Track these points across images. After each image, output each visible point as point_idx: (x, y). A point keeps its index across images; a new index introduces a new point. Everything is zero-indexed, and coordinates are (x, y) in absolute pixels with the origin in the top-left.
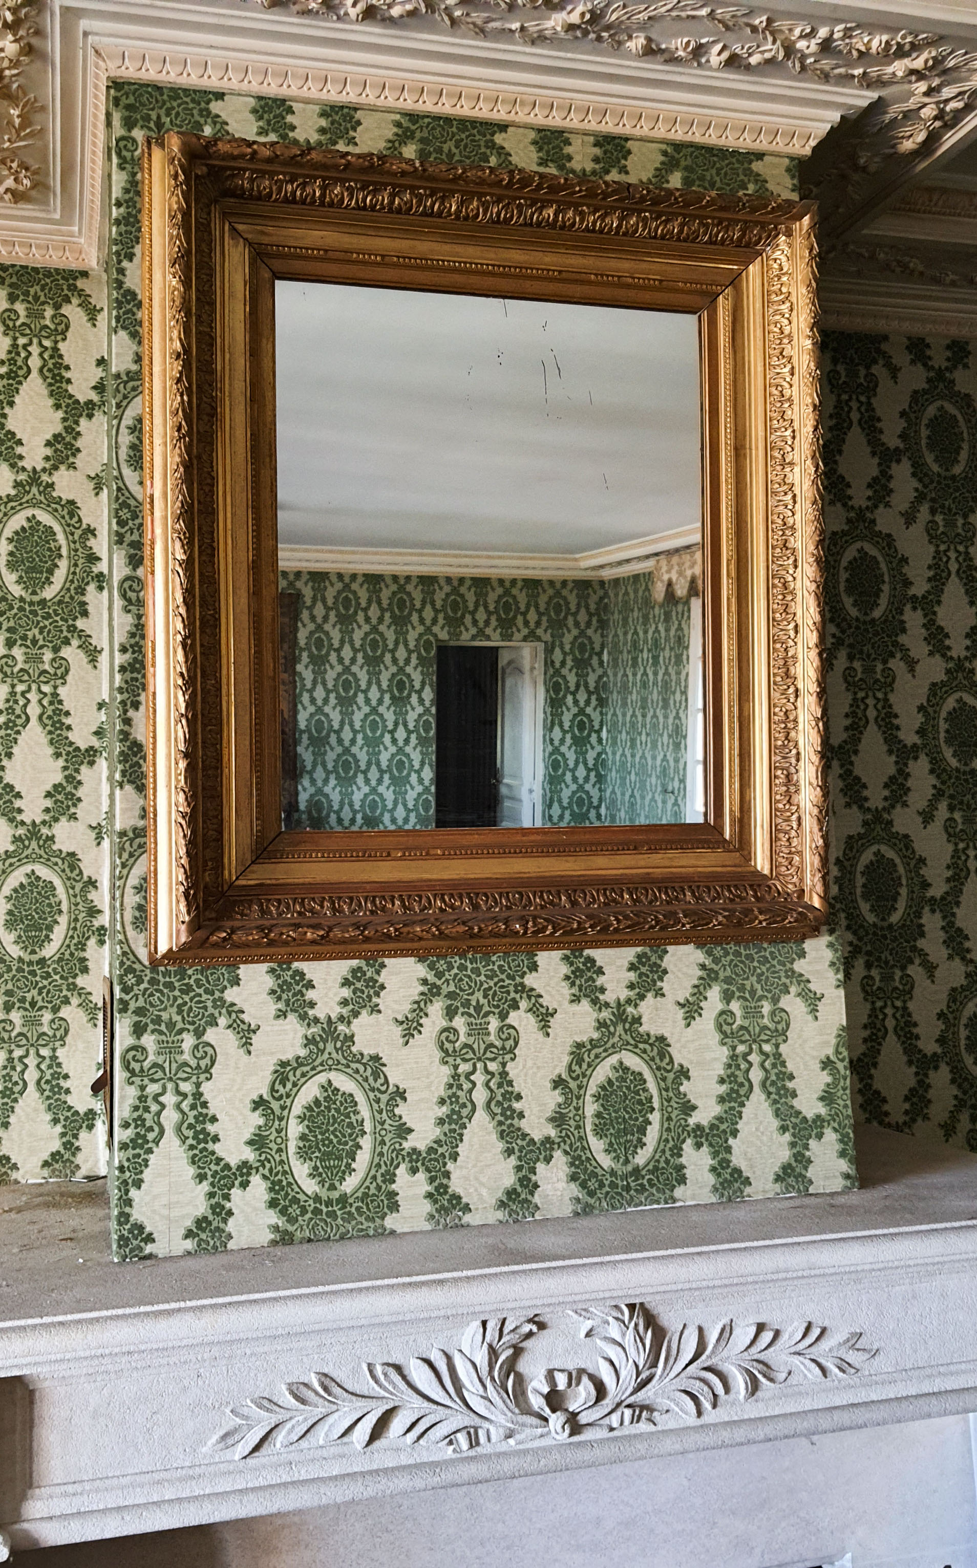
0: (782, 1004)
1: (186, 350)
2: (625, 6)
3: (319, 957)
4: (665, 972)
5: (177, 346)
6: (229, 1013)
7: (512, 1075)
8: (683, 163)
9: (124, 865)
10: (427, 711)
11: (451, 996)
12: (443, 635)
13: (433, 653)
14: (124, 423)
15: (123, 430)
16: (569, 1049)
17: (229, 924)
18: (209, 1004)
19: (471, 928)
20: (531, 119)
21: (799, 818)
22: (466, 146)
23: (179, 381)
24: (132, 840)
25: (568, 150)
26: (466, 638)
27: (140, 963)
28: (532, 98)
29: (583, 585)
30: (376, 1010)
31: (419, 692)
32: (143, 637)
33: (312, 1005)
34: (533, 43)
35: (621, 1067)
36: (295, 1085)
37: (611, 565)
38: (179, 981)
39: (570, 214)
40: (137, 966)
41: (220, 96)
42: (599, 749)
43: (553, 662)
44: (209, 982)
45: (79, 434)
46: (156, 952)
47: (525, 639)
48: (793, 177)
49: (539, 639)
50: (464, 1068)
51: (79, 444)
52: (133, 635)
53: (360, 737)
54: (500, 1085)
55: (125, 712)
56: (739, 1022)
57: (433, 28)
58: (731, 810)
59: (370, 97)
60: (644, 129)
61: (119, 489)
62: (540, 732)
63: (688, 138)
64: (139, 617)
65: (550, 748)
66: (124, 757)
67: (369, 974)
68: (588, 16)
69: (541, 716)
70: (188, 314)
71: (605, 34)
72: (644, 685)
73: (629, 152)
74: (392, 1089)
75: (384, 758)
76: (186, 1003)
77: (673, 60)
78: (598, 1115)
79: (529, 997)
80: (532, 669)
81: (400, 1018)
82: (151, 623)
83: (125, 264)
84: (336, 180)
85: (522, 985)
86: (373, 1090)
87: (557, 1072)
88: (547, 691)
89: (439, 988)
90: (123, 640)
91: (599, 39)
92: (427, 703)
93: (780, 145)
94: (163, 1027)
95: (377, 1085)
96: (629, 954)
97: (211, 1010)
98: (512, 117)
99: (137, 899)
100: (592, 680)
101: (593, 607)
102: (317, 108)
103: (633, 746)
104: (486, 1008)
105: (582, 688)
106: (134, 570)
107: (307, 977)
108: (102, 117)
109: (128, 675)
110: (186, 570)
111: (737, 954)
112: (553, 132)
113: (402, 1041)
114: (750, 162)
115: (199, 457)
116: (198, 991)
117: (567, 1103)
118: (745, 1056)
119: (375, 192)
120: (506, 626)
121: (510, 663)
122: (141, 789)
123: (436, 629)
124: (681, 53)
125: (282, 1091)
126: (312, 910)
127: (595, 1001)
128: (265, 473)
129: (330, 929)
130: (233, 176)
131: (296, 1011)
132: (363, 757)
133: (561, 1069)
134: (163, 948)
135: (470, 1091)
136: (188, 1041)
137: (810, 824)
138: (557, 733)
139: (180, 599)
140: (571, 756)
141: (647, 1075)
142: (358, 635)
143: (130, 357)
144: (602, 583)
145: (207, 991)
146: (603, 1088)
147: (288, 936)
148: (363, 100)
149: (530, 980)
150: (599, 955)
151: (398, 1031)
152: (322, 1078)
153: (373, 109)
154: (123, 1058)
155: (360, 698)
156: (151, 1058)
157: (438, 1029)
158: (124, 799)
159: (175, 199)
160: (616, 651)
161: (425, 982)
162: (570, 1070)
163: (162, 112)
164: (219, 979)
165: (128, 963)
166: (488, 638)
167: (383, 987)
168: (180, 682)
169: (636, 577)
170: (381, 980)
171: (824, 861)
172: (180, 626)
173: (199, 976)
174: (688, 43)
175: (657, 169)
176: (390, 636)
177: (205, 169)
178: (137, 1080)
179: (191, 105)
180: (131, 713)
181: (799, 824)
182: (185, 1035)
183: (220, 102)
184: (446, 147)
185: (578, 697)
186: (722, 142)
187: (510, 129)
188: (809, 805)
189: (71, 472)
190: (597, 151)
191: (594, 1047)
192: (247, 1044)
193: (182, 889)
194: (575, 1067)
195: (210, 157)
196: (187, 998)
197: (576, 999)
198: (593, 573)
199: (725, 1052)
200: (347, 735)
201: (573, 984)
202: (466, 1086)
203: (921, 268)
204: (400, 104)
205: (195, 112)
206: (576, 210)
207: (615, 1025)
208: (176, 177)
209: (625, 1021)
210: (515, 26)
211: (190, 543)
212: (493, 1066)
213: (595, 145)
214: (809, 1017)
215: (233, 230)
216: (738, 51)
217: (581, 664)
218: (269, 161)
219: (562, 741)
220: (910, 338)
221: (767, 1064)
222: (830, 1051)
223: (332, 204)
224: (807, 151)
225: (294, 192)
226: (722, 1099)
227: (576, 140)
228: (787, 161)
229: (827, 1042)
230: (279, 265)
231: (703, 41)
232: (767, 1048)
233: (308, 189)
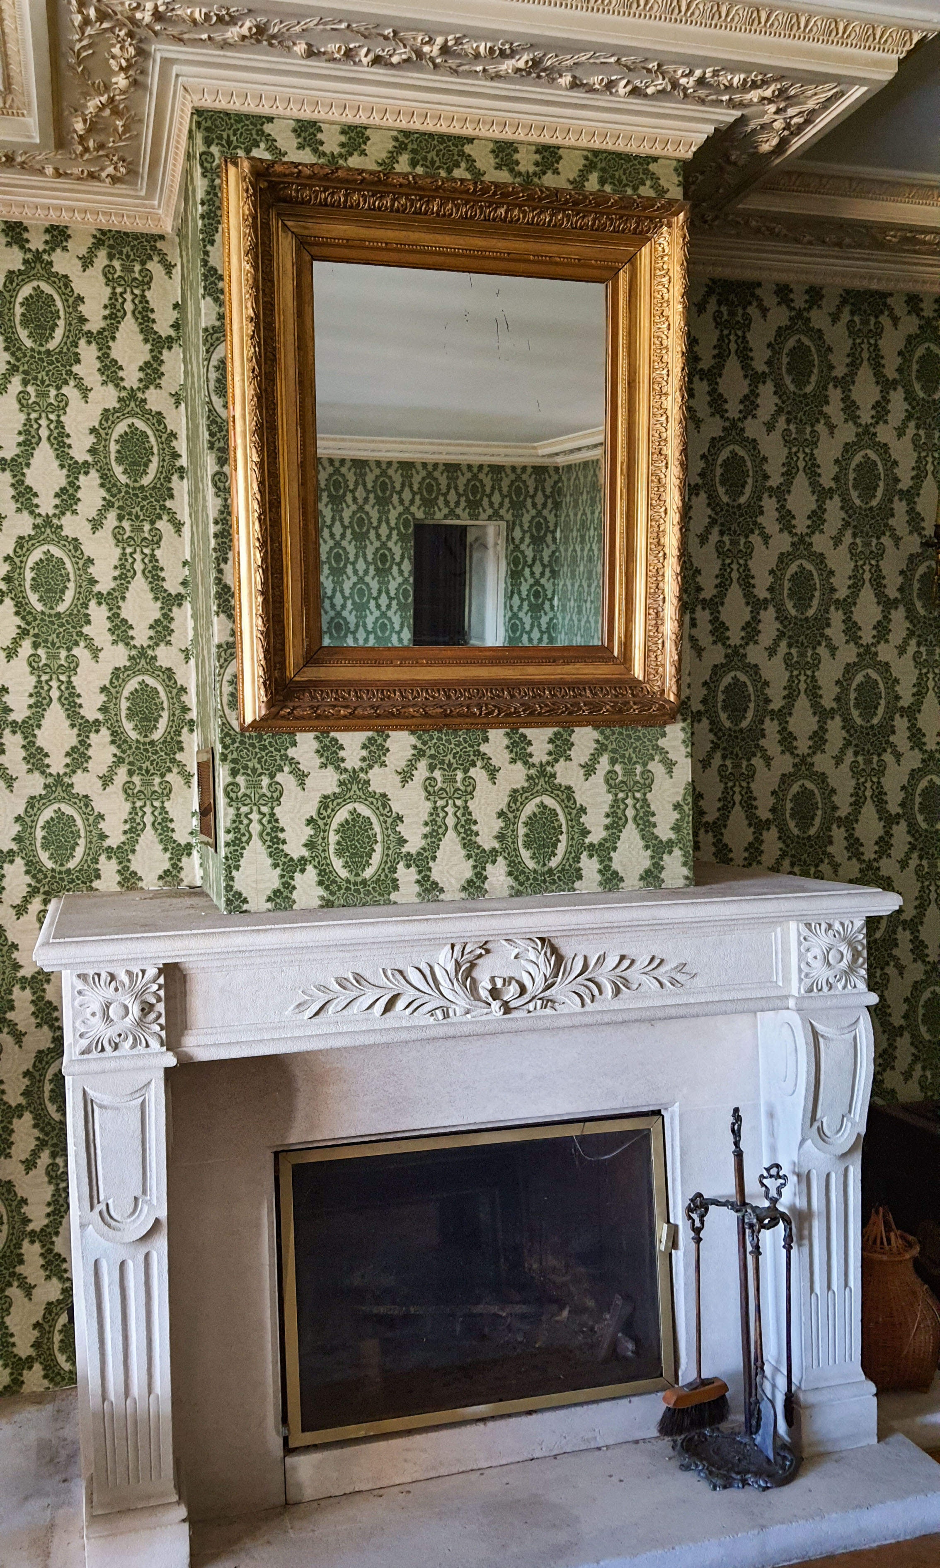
0: (649, 767)
1: (257, 316)
2: (556, 56)
3: (347, 729)
4: (572, 744)
5: (251, 313)
6: (291, 764)
7: (471, 809)
8: (599, 166)
9: (221, 667)
10: (406, 580)
11: (432, 757)
12: (420, 515)
13: (411, 530)
14: (212, 364)
15: (211, 369)
16: (508, 793)
17: (291, 704)
18: (278, 758)
19: (445, 710)
20: (490, 134)
21: (663, 642)
22: (444, 155)
23: (252, 337)
24: (226, 651)
25: (516, 156)
26: (440, 517)
27: (234, 730)
28: (491, 119)
29: (540, 471)
30: (383, 764)
31: (399, 564)
32: (229, 514)
33: (343, 760)
34: (492, 79)
35: (542, 805)
36: (333, 810)
37: (565, 453)
38: (258, 742)
39: (516, 212)
40: (232, 732)
41: (270, 119)
42: (551, 614)
43: (513, 539)
44: (277, 744)
45: (162, 361)
46: (244, 723)
47: (490, 518)
48: (679, 175)
49: (502, 518)
50: (440, 803)
51: (163, 369)
52: (222, 512)
53: (349, 602)
54: (464, 815)
55: (219, 565)
56: (620, 778)
57: (421, 69)
58: (619, 637)
59: (376, 119)
60: (571, 141)
61: (210, 411)
62: (502, 600)
63: (603, 146)
64: (226, 500)
65: (510, 614)
66: (219, 596)
67: (379, 742)
68: (530, 63)
69: (502, 586)
70: (257, 290)
71: (543, 74)
72: (590, 559)
73: (560, 158)
74: (394, 815)
75: (370, 621)
76: (263, 757)
77: (591, 90)
78: (527, 835)
79: (483, 759)
80: (496, 544)
81: (399, 770)
82: (235, 504)
83: (209, 248)
84: (355, 190)
85: (478, 751)
86: (382, 815)
87: (500, 807)
88: (508, 564)
89: (424, 751)
90: (216, 516)
91: (539, 77)
92: (406, 574)
93: (670, 151)
94: (249, 772)
95: (385, 812)
96: (549, 732)
97: (279, 762)
98: (476, 133)
99: (231, 689)
100: (546, 554)
101: (548, 491)
102: (338, 128)
103: (579, 612)
104: (455, 766)
105: (538, 562)
106: (222, 467)
107: (340, 742)
108: (186, 131)
109: (220, 540)
110: (260, 469)
111: (620, 733)
112: (505, 143)
113: (401, 785)
114: (648, 164)
115: (267, 391)
116: (271, 749)
117: (507, 827)
118: (624, 799)
119: (381, 198)
120: (474, 506)
121: (477, 539)
122: (231, 617)
123: (413, 509)
124: (597, 86)
125: (325, 814)
126: (343, 697)
127: (526, 763)
129: (356, 708)
130: (285, 188)
131: (333, 764)
132: (352, 619)
133: (503, 806)
134: (249, 720)
135: (444, 818)
136: (265, 781)
137: (670, 646)
138: (516, 601)
139: (256, 489)
140: (527, 620)
141: (559, 811)
142: (347, 514)
143: (214, 316)
144: (557, 469)
145: (276, 750)
146: (530, 818)
147: (328, 714)
148: (371, 121)
149: (483, 748)
150: (530, 733)
151: (398, 778)
152: (349, 807)
153: (379, 128)
154: (225, 790)
155: (349, 569)
156: (243, 790)
157: (423, 778)
158: (219, 623)
159: (246, 207)
160: (567, 529)
161: (415, 747)
162: (509, 806)
163: (231, 132)
164: (283, 742)
165: (226, 730)
166: (458, 517)
167: (388, 750)
168: (257, 544)
169: (586, 464)
170: (387, 745)
171: (679, 670)
172: (256, 507)
173: (272, 740)
174: (602, 80)
175: (580, 171)
176: (374, 514)
177: (266, 184)
178: (234, 804)
179: (251, 127)
180: (222, 566)
181: (663, 646)
182: (263, 777)
183: (270, 125)
184: (429, 156)
185: (534, 569)
186: (628, 149)
187: (475, 141)
188: (669, 633)
189: (158, 390)
190: (538, 157)
191: (525, 792)
192: (302, 784)
193: (262, 680)
194: (512, 805)
195: (270, 175)
196: (264, 754)
197: (513, 761)
198: (551, 460)
199: (610, 797)
200: (338, 600)
201: (511, 751)
202: (442, 815)
203: (784, 231)
204: (398, 124)
205: (254, 132)
206: (520, 210)
207: (538, 778)
208: (247, 191)
209: (545, 776)
210: (479, 68)
211: (262, 449)
212: (459, 803)
213: (536, 153)
214: (667, 776)
215: (284, 225)
216: (638, 85)
217: (538, 541)
218: (310, 177)
219: (520, 607)
220: (777, 285)
221: (638, 806)
222: (680, 798)
223: (351, 207)
224: (690, 155)
225: (326, 199)
226: (607, 828)
227: (522, 149)
228: (675, 163)
229: (678, 793)
230: (315, 250)
231: (613, 78)
232: (638, 795)
233: (336, 197)
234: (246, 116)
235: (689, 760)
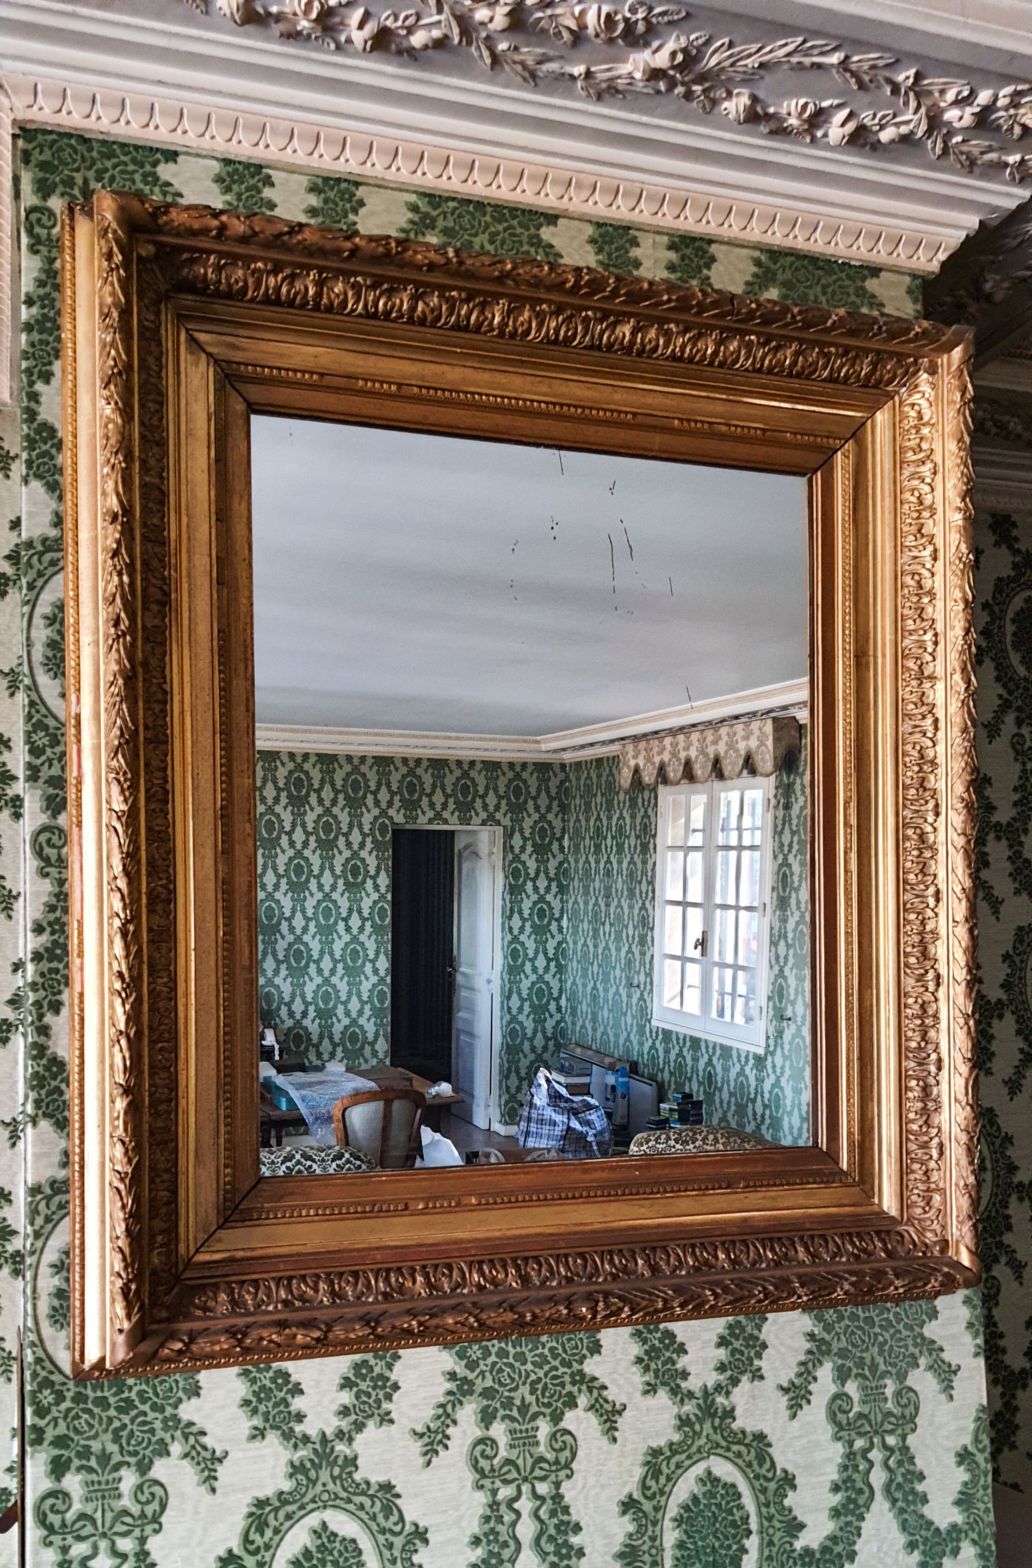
0: (909, 1382)
1: (127, 511)
2: (731, 45)
3: (310, 1351)
4: (764, 1346)
5: (113, 503)
6: (186, 1437)
7: (567, 1500)
8: (780, 277)
9: (37, 1235)
10: (382, 897)
11: (488, 1393)
12: (399, 819)
13: (389, 836)
14: (39, 610)
15: (38, 621)
16: (641, 1458)
17: (186, 1326)
18: (158, 1425)
20: (588, 209)
21: (941, 1146)
22: (503, 242)
23: (116, 554)
24: (49, 1199)
25: (635, 252)
26: (423, 822)
27: (61, 1372)
28: (593, 179)
29: (543, 768)
30: (386, 1419)
31: (374, 878)
32: (66, 910)
33: (300, 1417)
34: (599, 97)
35: (710, 1479)
36: (276, 1531)
37: (574, 748)
38: (115, 1395)
39: (652, 333)
40: (56, 1378)
41: (172, 156)
42: (559, 938)
43: (512, 847)
44: (157, 1395)
46: (82, 1360)
47: (484, 823)
48: (915, 301)
49: (498, 823)
50: (505, 1492)
52: (52, 908)
53: (312, 924)
54: (553, 1513)
55: (41, 1017)
56: (856, 1409)
57: (468, 69)
59: (377, 168)
60: (733, 229)
61: (32, 704)
62: (499, 920)
63: (788, 243)
64: (62, 882)
65: (509, 937)
66: (37, 1081)
67: (377, 1370)
68: (680, 57)
69: (499, 903)
70: (129, 458)
71: (697, 88)
72: (608, 873)
73: (713, 259)
74: (409, 1528)
75: (338, 946)
76: (125, 1425)
77: (780, 131)
78: (681, 1545)
79: (590, 1390)
80: (491, 854)
81: (420, 1429)
82: (77, 892)
83: (39, 387)
84: (337, 273)
85: (581, 1373)
86: (383, 1531)
87: (626, 1491)
88: (506, 877)
89: (471, 1383)
90: (38, 915)
91: (688, 96)
92: (383, 890)
93: (902, 257)
94: (93, 1463)
95: (389, 1525)
96: (718, 1325)
97: (160, 1434)
98: (564, 204)
99: (56, 1281)
100: (552, 865)
101: (553, 791)
102: (304, 181)
103: (596, 936)
104: (534, 1409)
105: (542, 875)
106: (54, 816)
107: (293, 1379)
108: (9, 184)
109: (45, 965)
110: (127, 826)
111: (854, 1317)
112: (616, 228)
113: (421, 1460)
114: (864, 279)
115: (145, 664)
116: (142, 1407)
117: (641, 1530)
118: (865, 1451)
119: (390, 293)
120: (465, 810)
121: (466, 847)
122: (62, 1125)
123: (391, 812)
124: (793, 121)
125: (259, 1541)
126: (302, 1298)
127: (675, 1391)
128: (238, 684)
130: (192, 260)
131: (278, 1428)
132: (315, 947)
133: (631, 1486)
134: (92, 1356)
135: (514, 1524)
136: (129, 1479)
137: (956, 1153)
138: (516, 922)
139: (118, 868)
140: (531, 945)
141: (743, 1487)
142: (310, 818)
143: (47, 518)
144: (563, 766)
145: (155, 1407)
146: (687, 1508)
147: (271, 1341)
148: (367, 170)
149: (591, 1366)
150: (681, 1329)
151: (417, 1447)
152: (313, 1520)
153: (381, 185)
154: (38, 1508)
155: (313, 884)
156: (77, 1507)
157: (470, 1441)
158: (39, 1141)
159: (108, 288)
160: (577, 836)
161: (452, 1376)
162: (644, 1487)
163: (91, 174)
164: (171, 1389)
165: (44, 1373)
166: (446, 822)
167: (396, 1387)
168: (118, 985)
169: (599, 761)
170: (393, 1377)
171: (975, 1203)
172: (118, 906)
173: (144, 1387)
174: (805, 106)
175: (748, 283)
176: (344, 818)
177: (151, 248)
178: (56, 1539)
179: (131, 167)
180: (49, 1018)
181: (941, 1153)
182: (124, 1472)
183: (171, 166)
184: (476, 242)
185: (538, 883)
186: (830, 250)
187: (561, 221)
188: (955, 1129)
190: (673, 256)
191: (674, 1453)
192: (210, 1479)
193: (119, 1283)
194: (651, 1483)
195: (159, 230)
196: (126, 1419)
197: (650, 1389)
198: (555, 756)
199: (839, 1449)
200: (298, 922)
201: (647, 1369)
202: (508, 1518)
204: (417, 179)
205: (138, 177)
207: (701, 1421)
208: (109, 256)
209: (713, 1416)
210: (578, 70)
211: (134, 787)
212: (543, 1488)
213: (670, 248)
214: (943, 1397)
215: (192, 340)
216: (867, 122)
217: (541, 851)
218: (244, 240)
219: (522, 929)
220: (993, 515)
221: (892, 1462)
222: (967, 1440)
223: (330, 309)
224: (934, 266)
225: (278, 289)
226: (836, 1513)
227: (646, 240)
228: (907, 279)
229: (962, 1429)
230: (255, 393)
231: (825, 104)
232: (891, 1440)
233: (298, 285)
234: (123, 145)
235: (981, 1362)
